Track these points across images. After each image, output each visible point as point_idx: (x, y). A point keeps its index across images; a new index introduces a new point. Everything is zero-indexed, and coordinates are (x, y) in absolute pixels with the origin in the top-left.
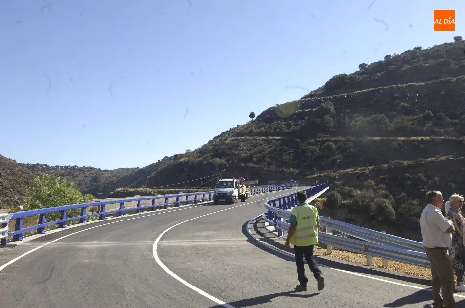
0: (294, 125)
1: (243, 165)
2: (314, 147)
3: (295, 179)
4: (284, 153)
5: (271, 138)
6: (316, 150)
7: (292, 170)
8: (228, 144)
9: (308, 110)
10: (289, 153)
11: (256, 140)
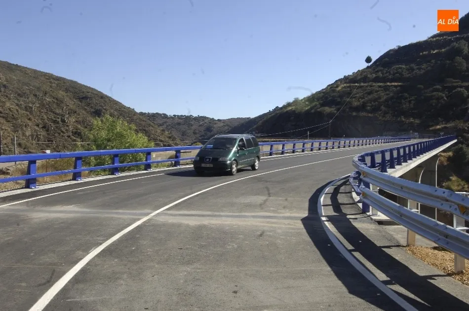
0: (417, 69)
1: (354, 114)
2: (440, 94)
3: (415, 131)
4: (403, 101)
5: (388, 84)
6: (443, 97)
7: (412, 120)
8: (339, 92)
9: (436, 51)
10: (410, 102)
11: (371, 86)
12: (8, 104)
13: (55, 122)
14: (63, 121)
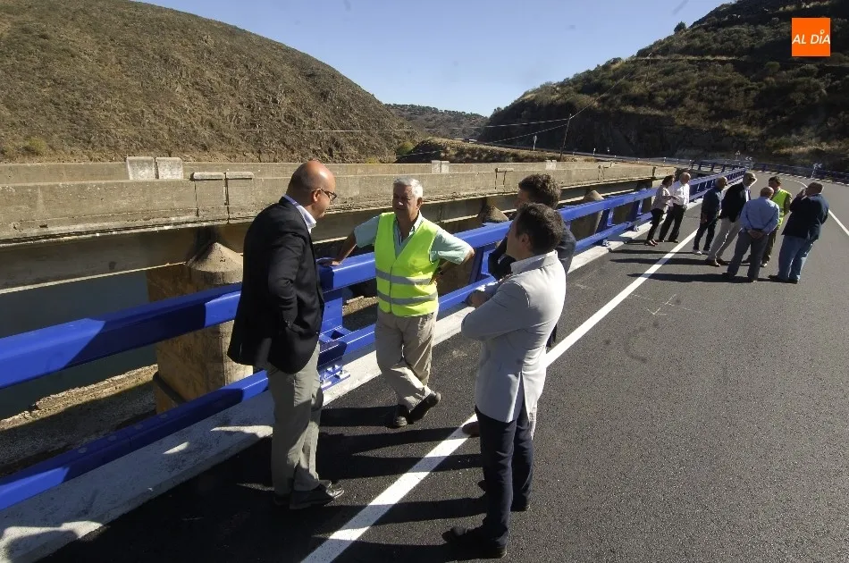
1: (630, 109)
2: (814, 81)
3: (745, 151)
5: (709, 57)
6: (817, 88)
7: (744, 129)
9: (812, 4)
10: (747, 91)
11: (674, 61)
12: (208, 74)
13: (264, 101)
14: (275, 101)
